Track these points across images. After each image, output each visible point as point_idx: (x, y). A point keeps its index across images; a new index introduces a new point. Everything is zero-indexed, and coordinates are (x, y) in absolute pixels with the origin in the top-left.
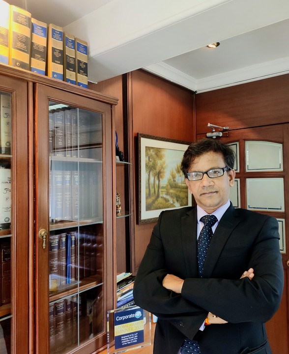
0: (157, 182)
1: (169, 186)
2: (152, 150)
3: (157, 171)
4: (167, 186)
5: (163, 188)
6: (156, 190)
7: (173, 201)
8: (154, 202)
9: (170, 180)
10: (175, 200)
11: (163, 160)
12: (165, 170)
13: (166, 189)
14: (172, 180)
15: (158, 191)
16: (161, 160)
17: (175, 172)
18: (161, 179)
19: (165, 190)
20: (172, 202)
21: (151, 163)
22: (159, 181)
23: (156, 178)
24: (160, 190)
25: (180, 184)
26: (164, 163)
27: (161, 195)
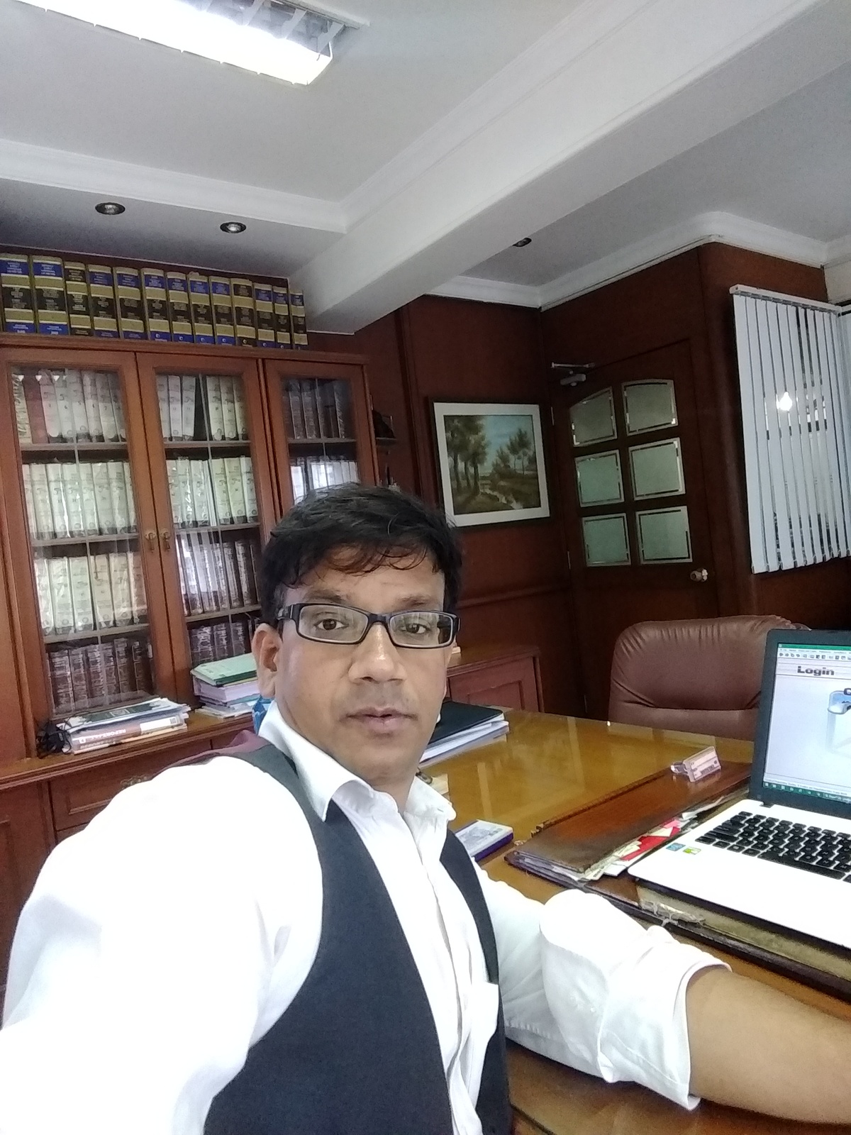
0: (472, 470)
1: (496, 476)
2: (456, 421)
3: (471, 450)
4: (492, 474)
5: (484, 478)
6: (472, 482)
7: (506, 499)
8: (468, 501)
9: (497, 465)
10: (511, 498)
11: (480, 434)
12: (487, 450)
13: (491, 481)
14: (502, 465)
15: (476, 483)
16: (477, 434)
17: (506, 451)
18: (479, 465)
19: (489, 482)
20: (505, 502)
21: (457, 441)
22: (476, 468)
23: (469, 463)
24: (479, 483)
25: (519, 472)
26: (483, 438)
27: (481, 491)
